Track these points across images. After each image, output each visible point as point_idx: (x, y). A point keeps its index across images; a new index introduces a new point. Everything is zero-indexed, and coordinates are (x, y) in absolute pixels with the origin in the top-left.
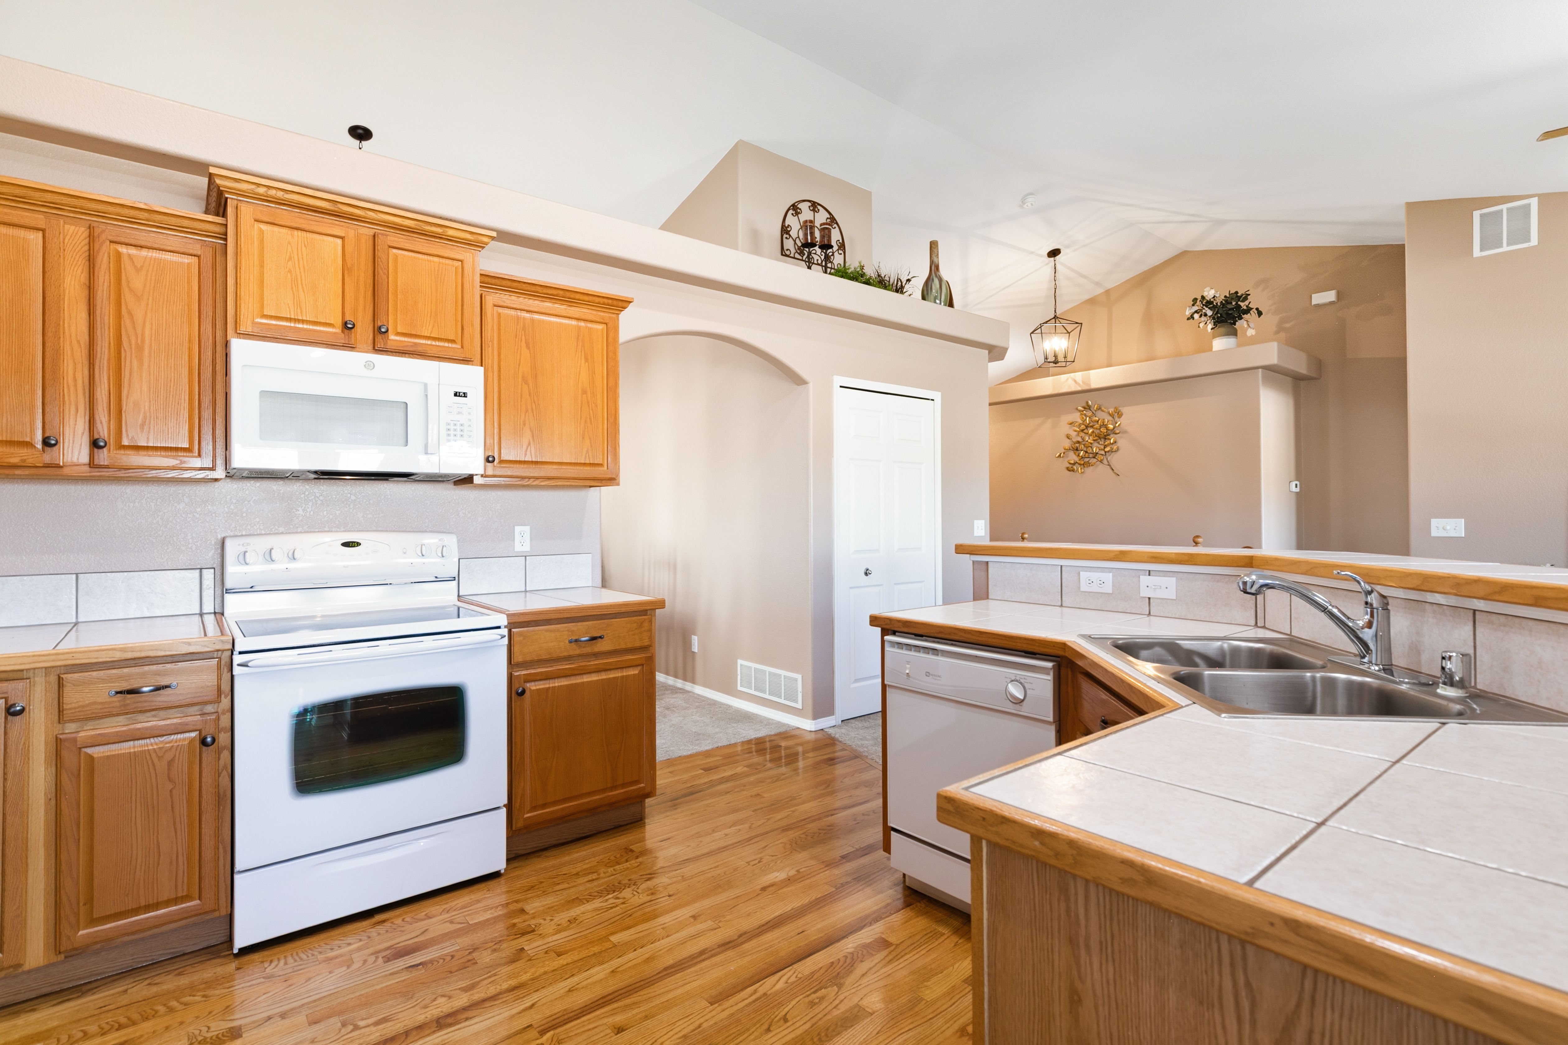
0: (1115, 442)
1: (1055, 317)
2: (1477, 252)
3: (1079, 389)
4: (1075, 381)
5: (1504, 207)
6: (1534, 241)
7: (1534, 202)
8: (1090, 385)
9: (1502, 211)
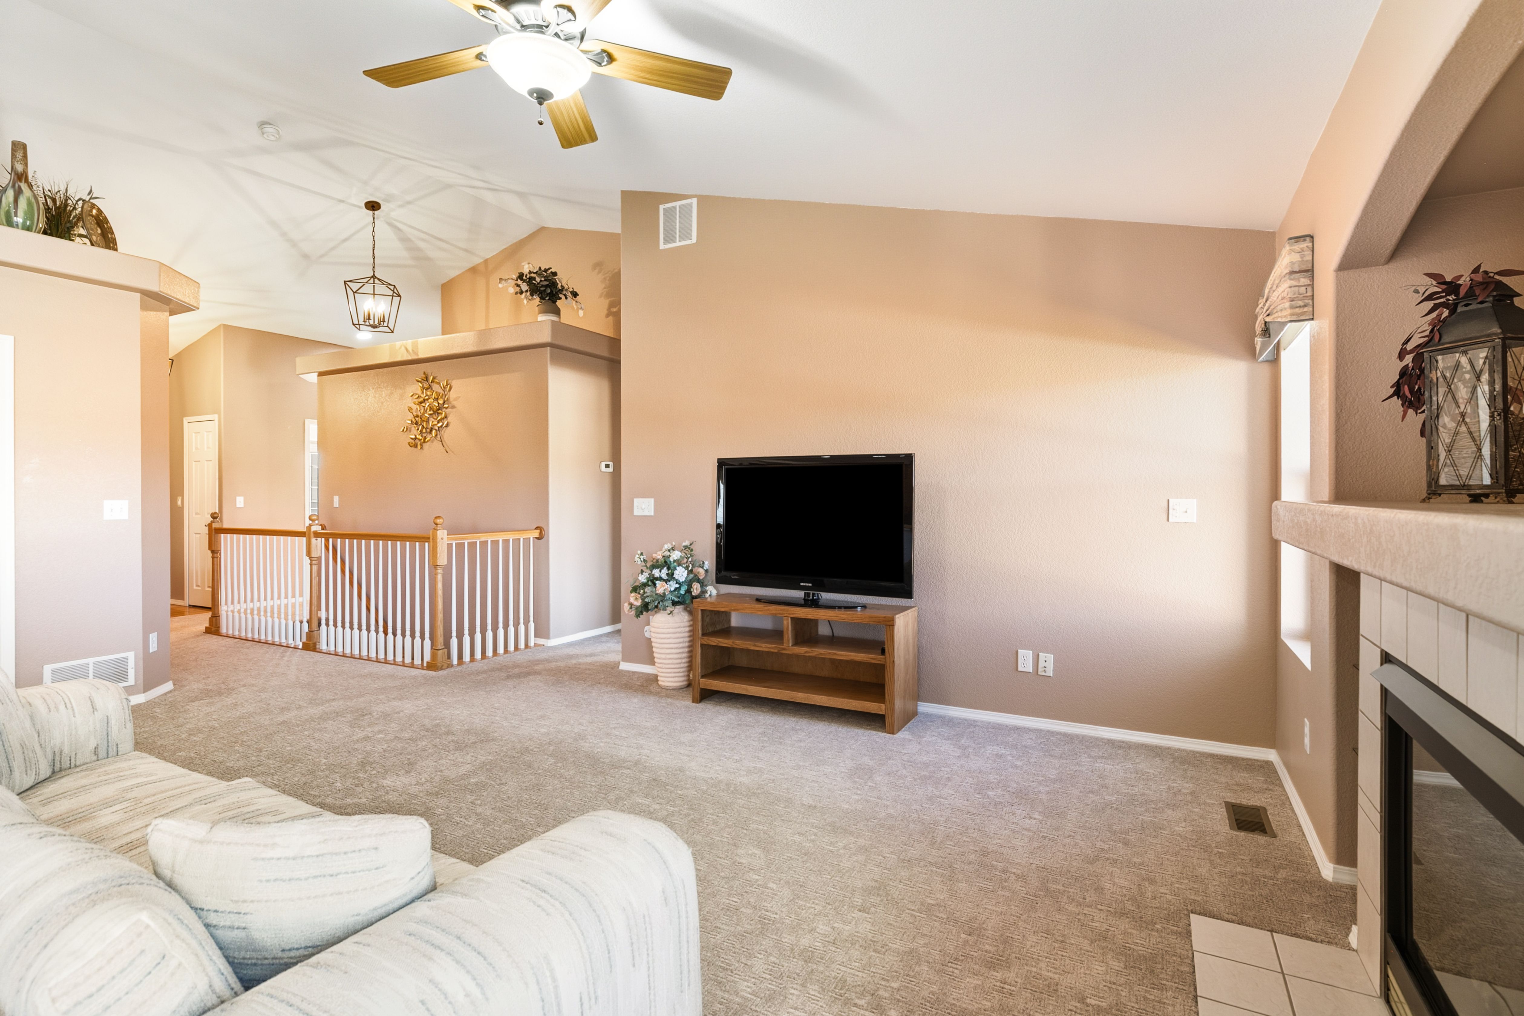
0: (446, 417)
1: (374, 277)
2: (662, 246)
3: (410, 358)
4: (407, 349)
5: (677, 204)
6: (694, 240)
7: (694, 201)
8: (417, 355)
9: (675, 207)
